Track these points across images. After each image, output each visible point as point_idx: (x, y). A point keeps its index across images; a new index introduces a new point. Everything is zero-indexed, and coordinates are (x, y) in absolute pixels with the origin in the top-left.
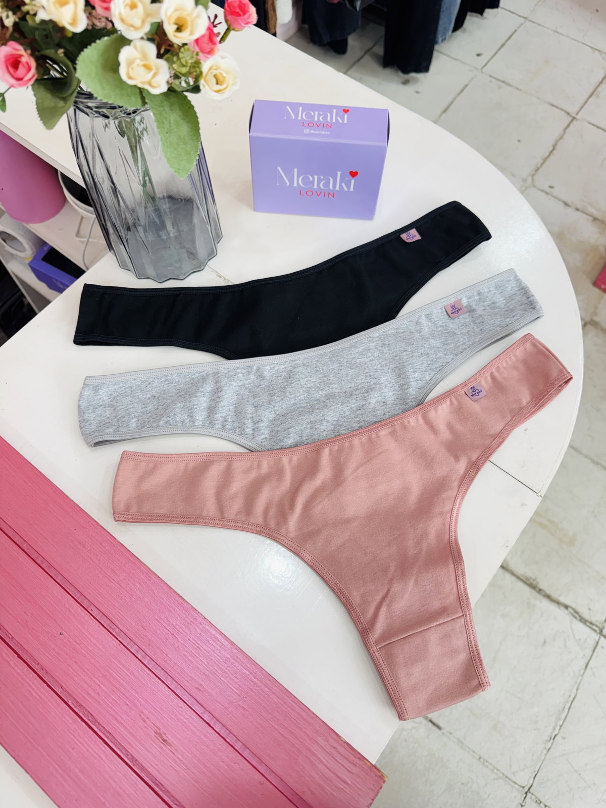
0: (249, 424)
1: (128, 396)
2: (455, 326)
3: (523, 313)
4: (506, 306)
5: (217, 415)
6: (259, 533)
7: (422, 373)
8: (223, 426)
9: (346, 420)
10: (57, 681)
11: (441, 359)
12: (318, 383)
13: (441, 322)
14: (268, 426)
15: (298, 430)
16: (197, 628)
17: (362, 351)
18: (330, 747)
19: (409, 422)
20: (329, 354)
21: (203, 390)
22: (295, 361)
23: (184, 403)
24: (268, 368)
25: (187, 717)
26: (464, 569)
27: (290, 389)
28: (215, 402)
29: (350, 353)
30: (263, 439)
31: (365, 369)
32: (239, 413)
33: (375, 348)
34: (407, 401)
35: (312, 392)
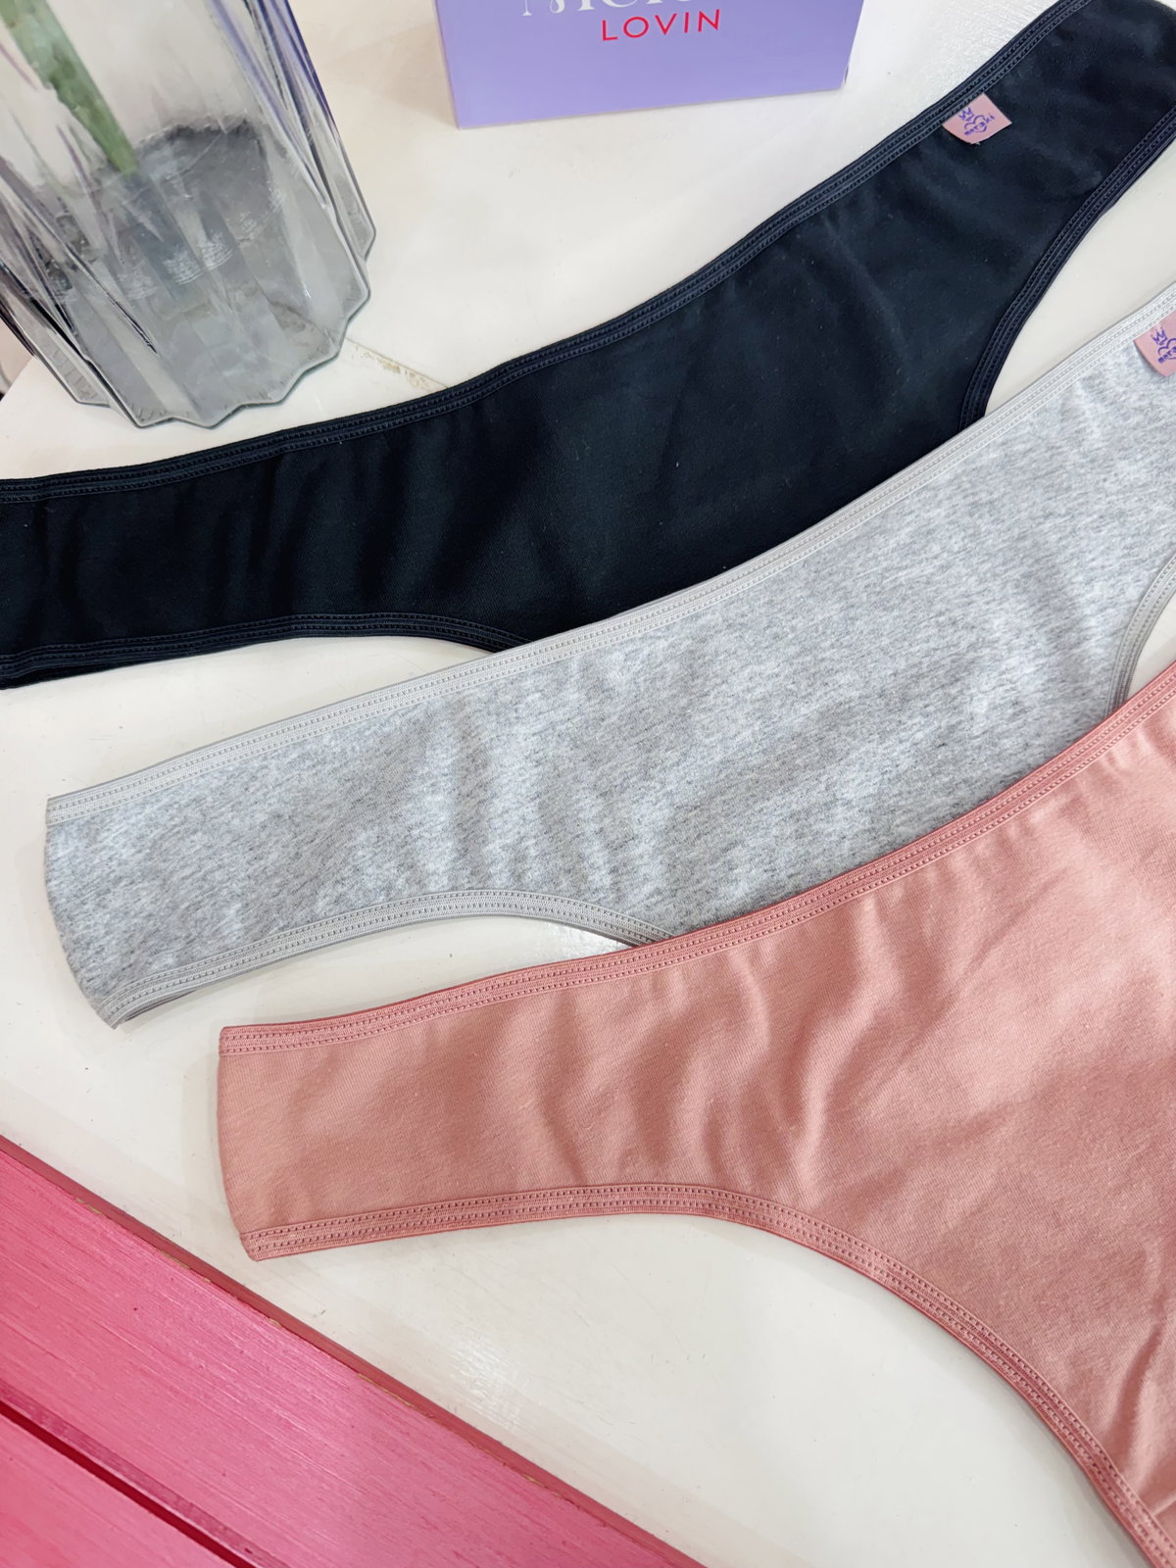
0: (597, 854)
1: (194, 832)
5: (490, 847)
6: (708, 1211)
7: (1112, 581)
8: (518, 877)
9: (905, 788)
11: (1163, 522)
12: (787, 677)
13: (1134, 397)
14: (658, 851)
15: (759, 851)
17: (908, 541)
19: (1111, 760)
20: (803, 573)
21: (427, 769)
22: (697, 617)
23: (376, 829)
24: (618, 656)
27: (703, 716)
28: (474, 802)
29: (870, 555)
30: (652, 895)
31: (931, 602)
32: (555, 823)
33: (949, 523)
34: (1084, 684)
35: (774, 712)
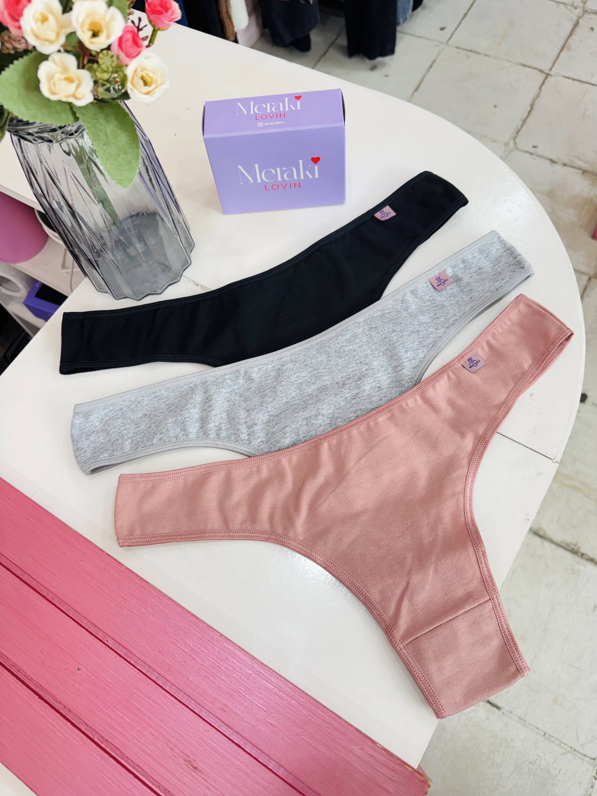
0: (243, 429)
1: (119, 418)
2: (443, 299)
3: (512, 275)
4: (493, 270)
5: (210, 425)
6: (267, 540)
7: (414, 352)
9: (342, 411)
10: (81, 719)
11: (432, 334)
12: (308, 377)
13: (427, 297)
14: (263, 429)
15: (294, 429)
16: (215, 647)
17: (349, 338)
18: (367, 755)
19: (407, 405)
20: (316, 347)
21: (193, 401)
22: (282, 358)
23: (175, 418)
24: (256, 369)
25: (215, 740)
26: (485, 550)
27: (281, 388)
28: (206, 412)
29: (337, 342)
30: (260, 442)
31: (355, 356)
32: (232, 419)
33: (362, 333)
34: (402, 382)
35: (303, 387)
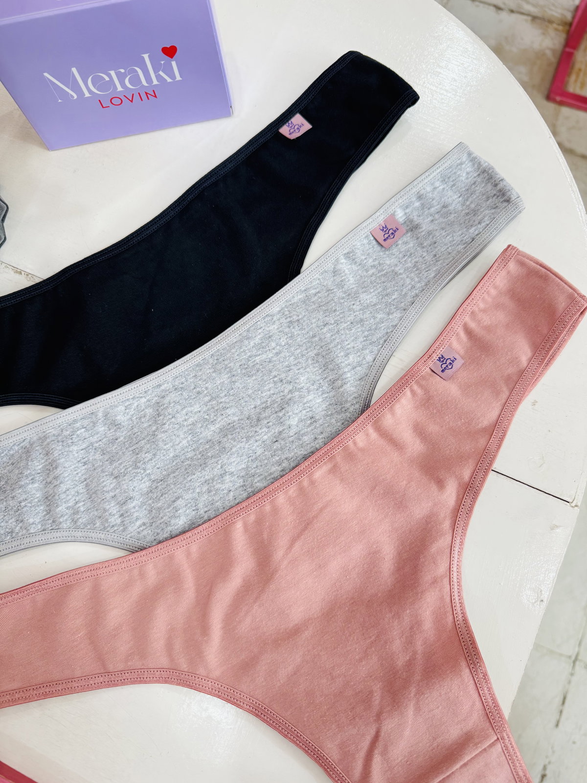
0: (112, 507)
2: (394, 261)
3: (493, 214)
4: (464, 207)
5: (60, 508)
6: (166, 681)
7: (359, 354)
8: (75, 522)
9: (259, 464)
11: (383, 323)
12: (204, 412)
13: (371, 260)
14: (143, 504)
15: (190, 501)
17: (260, 342)
19: (355, 443)
20: (211, 361)
21: (29, 471)
22: (160, 386)
23: (5, 503)
24: (121, 408)
27: (163, 435)
28: (52, 486)
29: (242, 350)
30: (140, 526)
31: (270, 371)
32: (93, 493)
33: (279, 332)
34: (346, 405)
35: (198, 430)
